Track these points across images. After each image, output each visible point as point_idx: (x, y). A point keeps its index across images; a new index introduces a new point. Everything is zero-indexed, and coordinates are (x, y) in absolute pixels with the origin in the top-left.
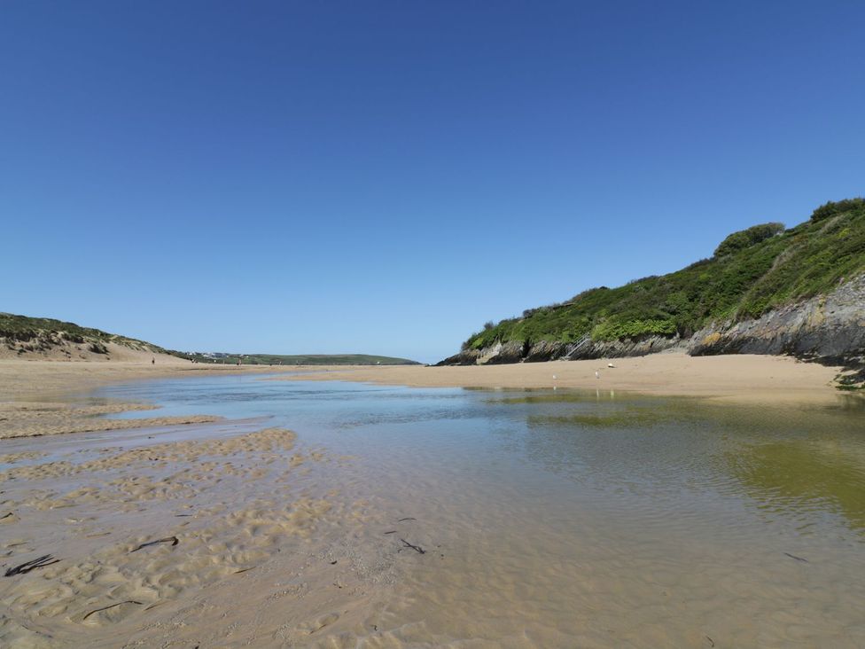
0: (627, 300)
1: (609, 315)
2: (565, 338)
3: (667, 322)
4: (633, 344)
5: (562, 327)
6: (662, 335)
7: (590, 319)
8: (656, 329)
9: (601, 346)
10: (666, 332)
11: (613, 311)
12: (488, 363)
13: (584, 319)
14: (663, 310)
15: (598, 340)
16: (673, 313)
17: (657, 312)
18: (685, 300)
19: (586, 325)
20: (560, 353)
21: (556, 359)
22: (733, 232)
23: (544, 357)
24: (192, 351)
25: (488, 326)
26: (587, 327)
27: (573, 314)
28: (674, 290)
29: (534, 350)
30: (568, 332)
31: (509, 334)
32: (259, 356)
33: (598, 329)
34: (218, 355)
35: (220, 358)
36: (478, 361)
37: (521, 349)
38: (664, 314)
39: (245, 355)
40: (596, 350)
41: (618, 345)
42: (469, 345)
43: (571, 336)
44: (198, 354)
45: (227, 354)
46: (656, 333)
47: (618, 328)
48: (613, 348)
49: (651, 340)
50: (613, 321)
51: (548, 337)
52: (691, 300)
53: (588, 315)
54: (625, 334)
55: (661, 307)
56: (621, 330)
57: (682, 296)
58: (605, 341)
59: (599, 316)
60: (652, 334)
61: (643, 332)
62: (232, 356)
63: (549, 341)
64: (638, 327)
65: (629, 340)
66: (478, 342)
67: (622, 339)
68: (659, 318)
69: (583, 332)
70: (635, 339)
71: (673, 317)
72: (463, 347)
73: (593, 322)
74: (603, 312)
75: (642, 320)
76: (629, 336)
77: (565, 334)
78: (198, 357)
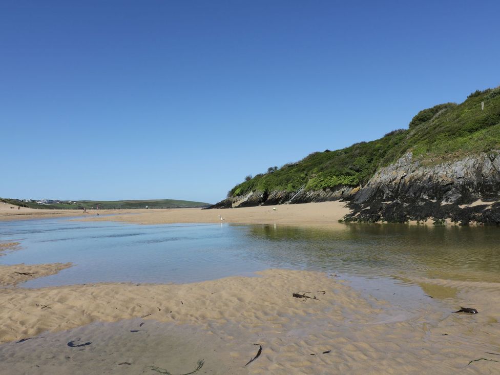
0: (331, 161)
1: (318, 172)
2: (289, 188)
3: (353, 177)
4: (331, 193)
5: (288, 180)
6: (350, 186)
7: (306, 175)
8: (346, 182)
9: (311, 194)
10: (352, 184)
11: (322, 169)
12: (239, 207)
13: (302, 175)
14: (351, 169)
15: (309, 190)
16: (358, 171)
17: (347, 170)
18: (366, 162)
19: (303, 179)
20: (285, 199)
21: (282, 203)
22: (422, 110)
23: (275, 202)
24: (28, 199)
25: (248, 179)
26: (305, 180)
27: (296, 172)
28: (361, 155)
29: (270, 197)
30: (291, 184)
31: (256, 185)
32: (84, 202)
33: (311, 182)
34: (50, 202)
35: (52, 205)
36: (233, 205)
37: (262, 196)
38: (352, 171)
39: (72, 202)
40: (308, 197)
41: (322, 194)
42: (232, 193)
43: (294, 187)
44: (33, 201)
45: (58, 201)
46: (346, 185)
47: (322, 181)
48: (318, 195)
49: (343, 189)
50: (319, 176)
51: (279, 187)
52: (369, 162)
53: (305, 172)
54: (326, 185)
55: (350, 167)
56: (323, 183)
57: (364, 159)
58: (314, 190)
59: (312, 173)
60: (343, 186)
61: (337, 184)
62: (61, 202)
63: (279, 191)
64: (335, 180)
65: (329, 189)
66: (238, 191)
67: (324, 189)
68: (348, 174)
69: (301, 184)
70: (333, 189)
71: (357, 174)
72: (228, 195)
73: (308, 177)
74: (315, 170)
75: (337, 176)
76: (329, 187)
77: (290, 185)
78: (33, 204)
